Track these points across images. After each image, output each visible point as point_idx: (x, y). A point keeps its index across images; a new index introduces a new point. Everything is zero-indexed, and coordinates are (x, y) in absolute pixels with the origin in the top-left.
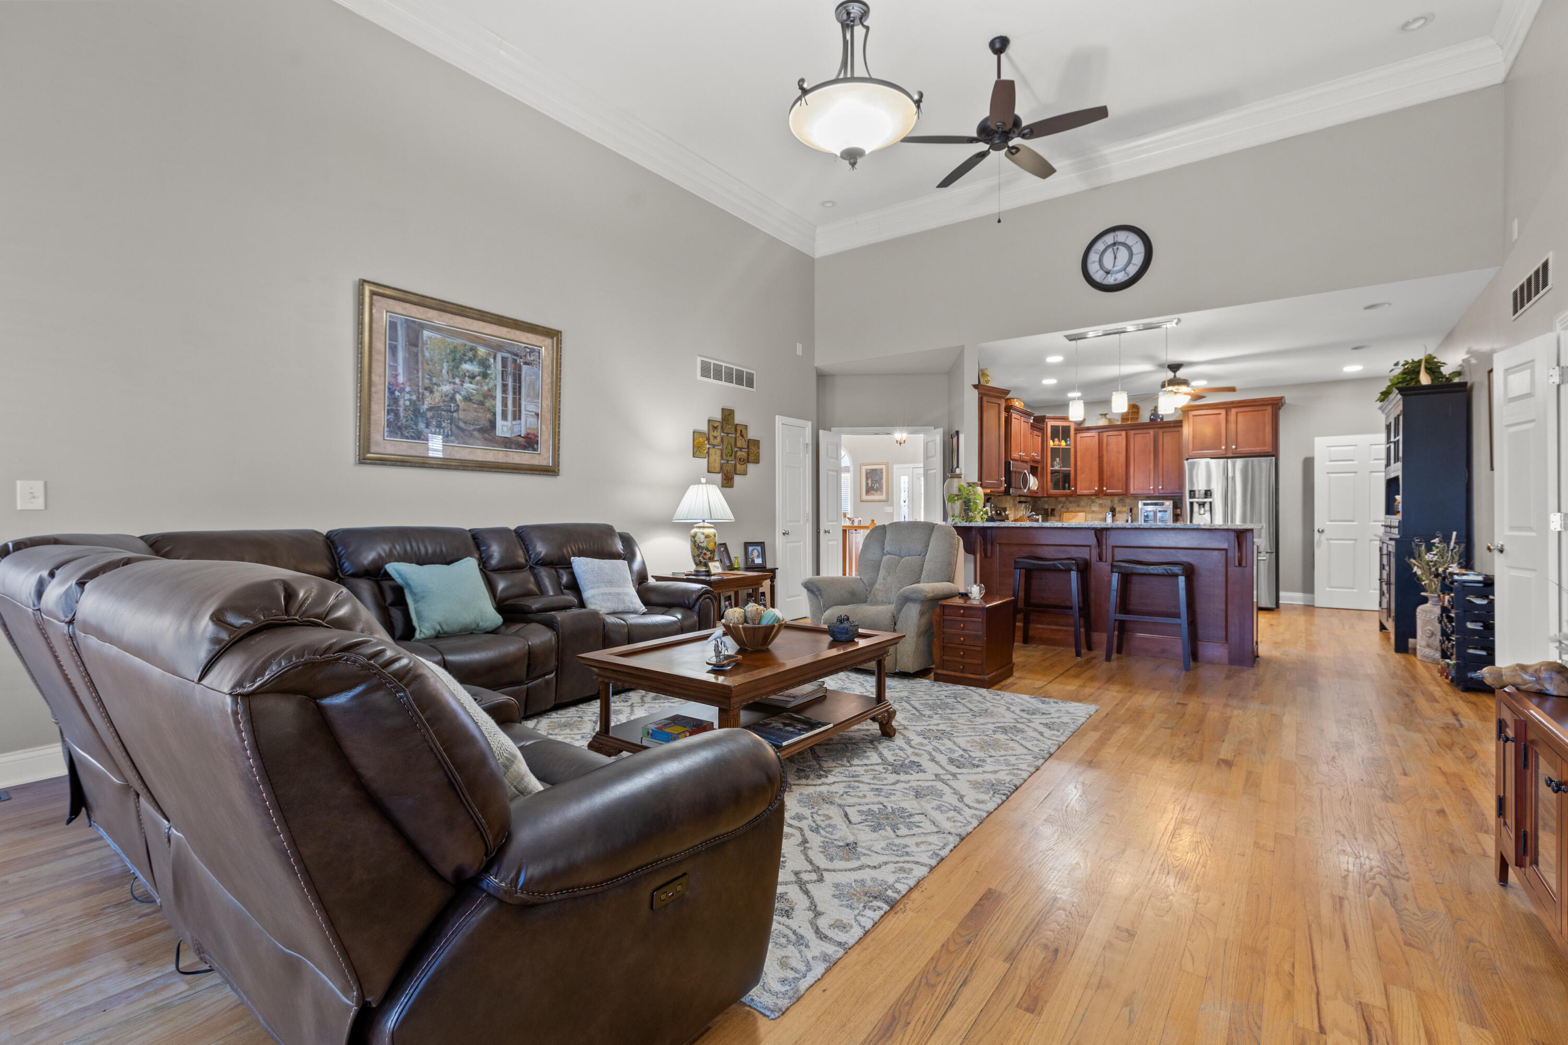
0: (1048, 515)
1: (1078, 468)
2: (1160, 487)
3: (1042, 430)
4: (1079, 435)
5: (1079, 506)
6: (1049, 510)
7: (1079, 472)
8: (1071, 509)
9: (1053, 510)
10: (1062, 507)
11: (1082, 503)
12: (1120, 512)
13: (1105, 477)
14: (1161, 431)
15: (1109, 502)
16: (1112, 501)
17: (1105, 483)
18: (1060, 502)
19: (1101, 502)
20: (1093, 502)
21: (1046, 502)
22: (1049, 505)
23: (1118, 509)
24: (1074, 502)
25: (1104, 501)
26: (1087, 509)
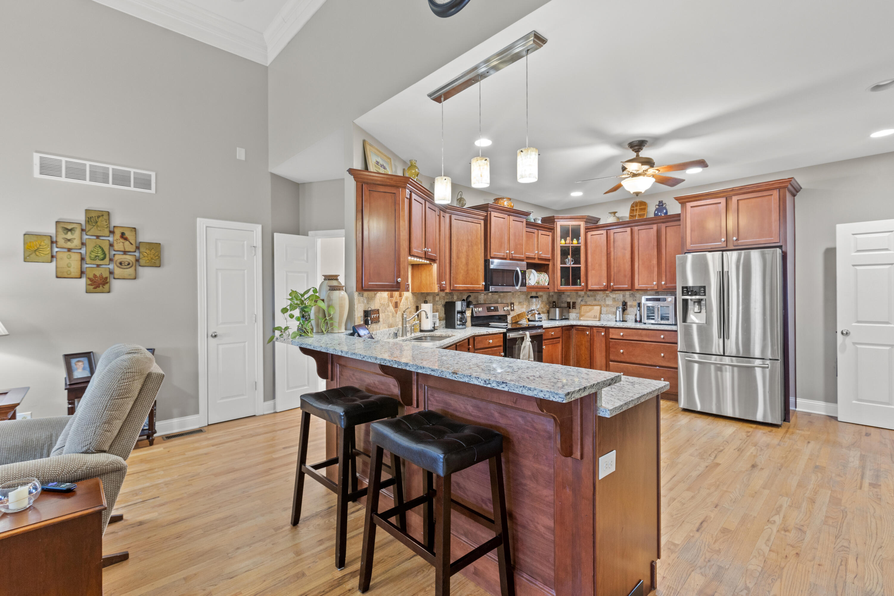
0: (570, 308)
1: (589, 264)
2: (663, 283)
3: (552, 230)
4: (589, 234)
5: (595, 300)
6: (571, 304)
7: (590, 268)
8: (588, 303)
9: (574, 303)
10: (582, 300)
11: (598, 297)
12: (631, 306)
13: (612, 273)
14: (663, 226)
15: (622, 296)
16: (624, 296)
17: (612, 279)
18: (580, 296)
19: (614, 296)
20: (607, 296)
21: (568, 296)
22: (571, 299)
23: (629, 304)
24: (592, 296)
25: (617, 295)
26: (602, 303)
